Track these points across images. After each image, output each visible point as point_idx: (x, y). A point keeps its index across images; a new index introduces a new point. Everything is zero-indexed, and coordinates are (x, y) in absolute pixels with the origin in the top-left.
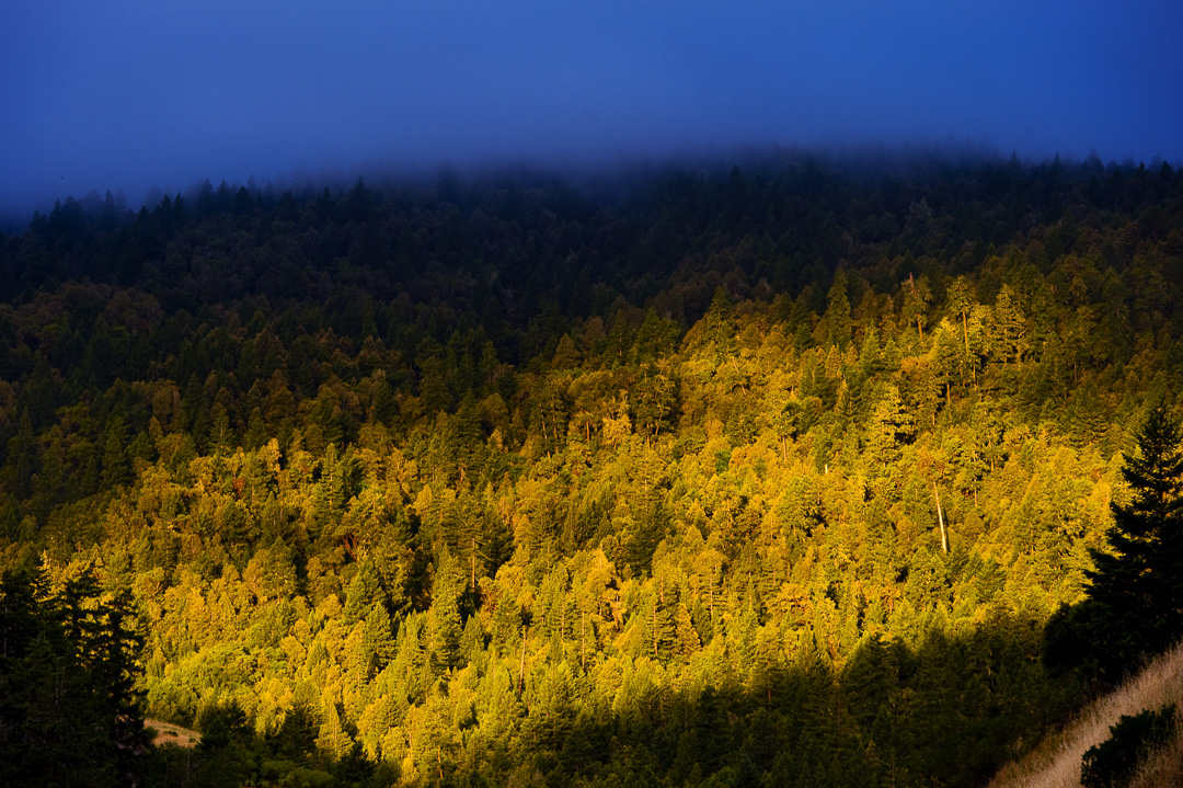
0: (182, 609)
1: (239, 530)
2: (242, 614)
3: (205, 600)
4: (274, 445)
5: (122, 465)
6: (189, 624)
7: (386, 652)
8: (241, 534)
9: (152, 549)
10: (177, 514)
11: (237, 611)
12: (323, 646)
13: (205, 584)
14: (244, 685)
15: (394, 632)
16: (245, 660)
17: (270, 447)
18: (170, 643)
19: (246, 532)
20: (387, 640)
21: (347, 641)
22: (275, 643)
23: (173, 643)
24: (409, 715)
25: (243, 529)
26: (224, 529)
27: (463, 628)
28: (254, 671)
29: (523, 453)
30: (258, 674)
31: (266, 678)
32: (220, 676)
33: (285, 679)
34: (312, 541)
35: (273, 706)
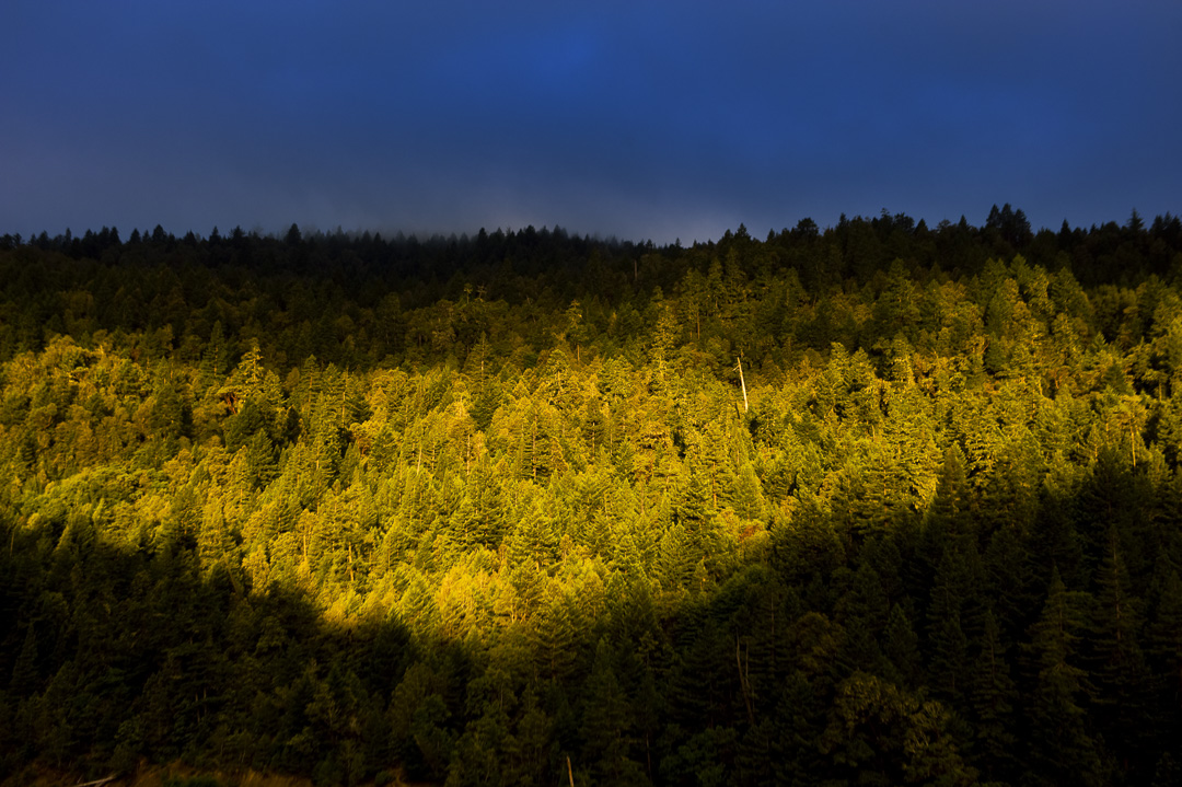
0: (71, 440)
1: (132, 384)
2: (129, 446)
3: (94, 432)
4: (168, 329)
5: (35, 338)
6: (77, 453)
7: (267, 475)
8: (135, 387)
9: (48, 390)
10: (76, 366)
11: (125, 445)
12: (205, 469)
13: (95, 419)
14: (123, 502)
15: (277, 458)
16: (126, 479)
17: (165, 330)
18: (56, 469)
19: (139, 387)
20: (269, 464)
21: (230, 466)
22: (159, 466)
23: (59, 468)
24: (302, 520)
25: (136, 384)
26: (119, 383)
27: (343, 455)
28: (134, 490)
29: (370, 353)
30: (139, 492)
31: (147, 495)
32: (99, 492)
33: (165, 496)
34: (198, 400)
35: (150, 518)
